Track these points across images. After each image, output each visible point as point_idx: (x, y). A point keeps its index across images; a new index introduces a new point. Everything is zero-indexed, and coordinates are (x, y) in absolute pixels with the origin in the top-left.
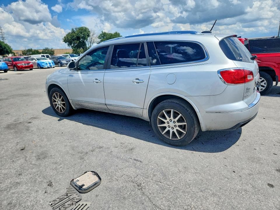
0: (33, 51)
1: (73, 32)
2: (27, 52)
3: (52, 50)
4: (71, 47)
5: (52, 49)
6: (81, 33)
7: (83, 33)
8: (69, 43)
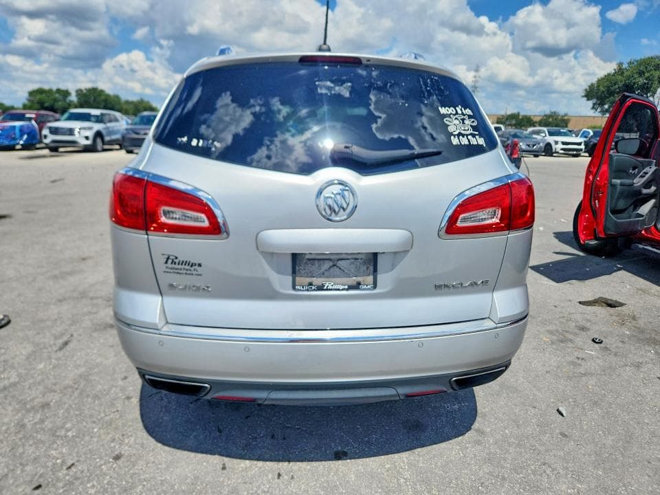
0: (520, 117)
1: (620, 71)
2: (507, 119)
3: (566, 118)
4: (599, 110)
5: (566, 115)
6: (641, 74)
7: (647, 75)
8: (598, 99)
